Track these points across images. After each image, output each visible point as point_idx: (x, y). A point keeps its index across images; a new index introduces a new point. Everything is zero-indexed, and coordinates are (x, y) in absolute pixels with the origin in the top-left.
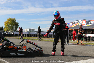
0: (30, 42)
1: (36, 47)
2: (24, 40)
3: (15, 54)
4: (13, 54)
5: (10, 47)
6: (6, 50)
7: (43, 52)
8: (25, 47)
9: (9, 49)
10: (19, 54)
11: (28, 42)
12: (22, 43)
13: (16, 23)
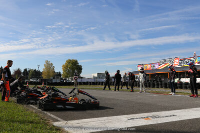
0: (82, 92)
1: (90, 98)
2: (74, 89)
3: (63, 107)
5: (56, 98)
6: (52, 102)
7: (99, 104)
8: (76, 99)
9: (55, 100)
11: (79, 92)
12: (72, 94)
13: (79, 66)
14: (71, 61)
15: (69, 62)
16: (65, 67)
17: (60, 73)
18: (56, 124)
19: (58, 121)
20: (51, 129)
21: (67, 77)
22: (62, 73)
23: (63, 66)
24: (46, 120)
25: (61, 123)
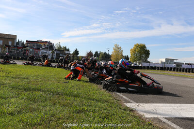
4: (123, 88)
7: (162, 89)
10: (130, 89)
11: (142, 75)
13: (146, 50)
14: (138, 45)
15: (137, 46)
16: (133, 51)
17: (128, 56)
18: (128, 105)
19: (130, 102)
20: (125, 109)
21: (135, 61)
22: (129, 57)
23: (132, 50)
24: (118, 100)
25: (133, 104)
